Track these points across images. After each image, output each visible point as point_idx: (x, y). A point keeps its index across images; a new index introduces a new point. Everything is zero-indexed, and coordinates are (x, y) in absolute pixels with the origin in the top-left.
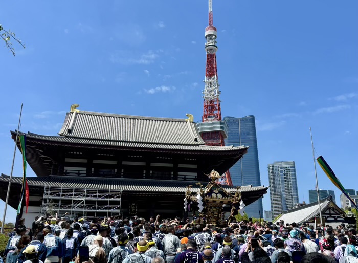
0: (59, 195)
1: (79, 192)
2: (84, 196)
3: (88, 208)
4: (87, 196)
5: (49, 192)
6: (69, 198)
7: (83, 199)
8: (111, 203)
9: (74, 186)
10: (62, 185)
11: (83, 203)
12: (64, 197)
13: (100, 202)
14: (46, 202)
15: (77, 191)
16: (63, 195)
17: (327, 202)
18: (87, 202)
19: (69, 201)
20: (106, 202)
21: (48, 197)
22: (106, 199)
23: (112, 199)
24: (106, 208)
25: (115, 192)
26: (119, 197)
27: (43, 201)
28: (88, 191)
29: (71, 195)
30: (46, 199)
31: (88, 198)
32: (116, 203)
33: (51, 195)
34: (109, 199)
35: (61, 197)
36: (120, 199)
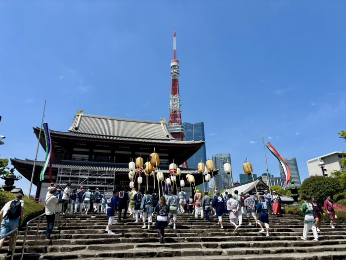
0: (69, 174)
1: (84, 172)
2: (87, 175)
3: (90, 184)
4: (90, 175)
5: (62, 172)
6: (77, 176)
7: (87, 177)
8: (108, 180)
9: (80, 168)
10: (71, 167)
11: (87, 180)
12: (72, 176)
13: (99, 180)
14: (59, 179)
15: (82, 171)
16: (72, 174)
17: (258, 181)
18: (90, 179)
19: (77, 179)
20: (103, 180)
21: (61, 176)
22: (104, 177)
23: (108, 177)
24: (104, 184)
25: (110, 173)
26: (113, 176)
27: (57, 178)
28: (91, 171)
29: (78, 175)
30: (59, 177)
31: (90, 177)
32: (112, 180)
33: (63, 174)
34: (106, 177)
35: (70, 176)
36: (114, 178)
